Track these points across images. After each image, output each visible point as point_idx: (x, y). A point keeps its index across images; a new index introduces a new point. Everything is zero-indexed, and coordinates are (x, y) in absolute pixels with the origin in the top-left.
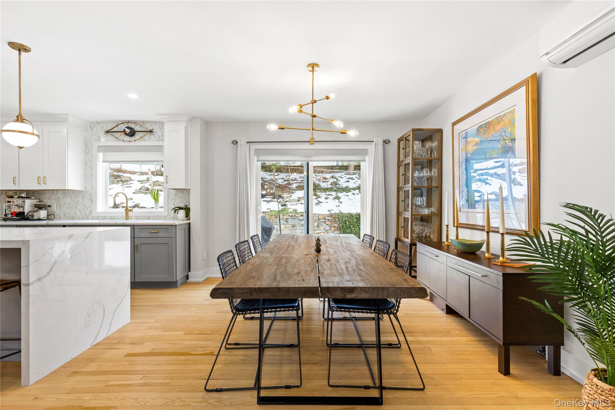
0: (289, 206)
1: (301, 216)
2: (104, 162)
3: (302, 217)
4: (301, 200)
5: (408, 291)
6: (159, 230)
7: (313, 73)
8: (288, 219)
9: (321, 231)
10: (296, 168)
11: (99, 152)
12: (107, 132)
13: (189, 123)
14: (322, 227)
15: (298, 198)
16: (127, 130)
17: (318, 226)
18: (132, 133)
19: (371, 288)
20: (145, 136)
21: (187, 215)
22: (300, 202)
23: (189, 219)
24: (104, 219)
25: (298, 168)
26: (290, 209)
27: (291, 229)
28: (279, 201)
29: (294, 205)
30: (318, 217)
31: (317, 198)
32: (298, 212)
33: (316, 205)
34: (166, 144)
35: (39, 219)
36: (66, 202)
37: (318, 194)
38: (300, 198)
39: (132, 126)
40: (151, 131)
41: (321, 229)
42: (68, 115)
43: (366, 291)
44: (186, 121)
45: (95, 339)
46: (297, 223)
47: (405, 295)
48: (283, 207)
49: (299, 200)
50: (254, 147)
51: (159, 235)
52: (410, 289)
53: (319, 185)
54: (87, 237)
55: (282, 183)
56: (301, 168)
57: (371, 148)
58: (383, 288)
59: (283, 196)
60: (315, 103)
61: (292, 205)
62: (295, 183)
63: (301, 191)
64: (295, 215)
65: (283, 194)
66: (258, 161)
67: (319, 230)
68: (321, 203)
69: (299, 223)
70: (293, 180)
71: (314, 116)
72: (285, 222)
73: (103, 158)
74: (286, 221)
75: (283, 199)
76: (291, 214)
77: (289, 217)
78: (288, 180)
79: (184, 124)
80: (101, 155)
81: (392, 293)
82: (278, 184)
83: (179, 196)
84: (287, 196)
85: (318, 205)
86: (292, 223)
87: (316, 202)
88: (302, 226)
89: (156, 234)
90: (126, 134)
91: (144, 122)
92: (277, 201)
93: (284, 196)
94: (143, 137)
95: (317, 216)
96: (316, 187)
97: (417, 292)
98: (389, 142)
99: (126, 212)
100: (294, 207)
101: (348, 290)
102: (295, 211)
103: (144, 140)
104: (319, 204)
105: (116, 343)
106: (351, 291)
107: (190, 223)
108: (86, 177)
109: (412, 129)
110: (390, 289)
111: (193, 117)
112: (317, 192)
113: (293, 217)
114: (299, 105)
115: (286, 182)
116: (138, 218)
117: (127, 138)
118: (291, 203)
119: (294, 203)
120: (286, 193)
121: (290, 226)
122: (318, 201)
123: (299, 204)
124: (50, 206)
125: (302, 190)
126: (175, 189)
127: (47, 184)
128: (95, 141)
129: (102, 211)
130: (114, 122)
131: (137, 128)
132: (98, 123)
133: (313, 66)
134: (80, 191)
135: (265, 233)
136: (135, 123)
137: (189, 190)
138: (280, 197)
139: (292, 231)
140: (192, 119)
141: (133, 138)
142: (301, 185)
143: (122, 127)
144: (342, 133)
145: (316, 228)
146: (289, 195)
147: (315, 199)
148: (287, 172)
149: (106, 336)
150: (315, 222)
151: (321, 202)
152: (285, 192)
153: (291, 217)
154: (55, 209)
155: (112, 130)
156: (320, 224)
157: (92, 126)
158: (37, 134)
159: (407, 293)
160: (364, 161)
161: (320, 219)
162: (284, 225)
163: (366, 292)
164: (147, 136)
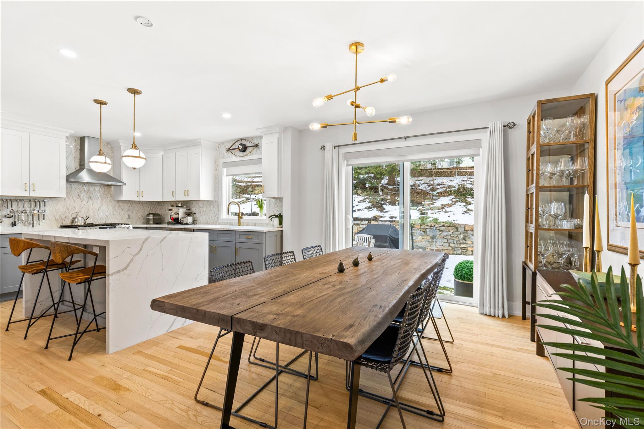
0: (429, 215)
1: (442, 226)
2: (227, 176)
3: (444, 227)
4: (446, 207)
5: (327, 344)
6: (252, 236)
7: (356, 55)
8: (426, 229)
9: (468, 246)
10: (441, 170)
11: (224, 167)
12: (228, 150)
13: (282, 134)
14: (470, 240)
15: (442, 205)
16: (240, 146)
17: (464, 239)
18: (244, 149)
19: (283, 330)
20: (253, 150)
21: (281, 223)
22: (444, 210)
23: (282, 227)
24: (226, 225)
25: (443, 170)
26: (429, 217)
27: (429, 240)
28: (418, 208)
29: (435, 213)
30: (465, 228)
31: (466, 206)
32: (439, 221)
33: (463, 213)
34: (263, 156)
35: (187, 224)
36: (204, 210)
37: (469, 200)
38: (445, 205)
39: (244, 142)
40: (257, 146)
41: (468, 243)
42: (200, 139)
43: (278, 332)
44: (279, 132)
45: (170, 327)
46: (437, 234)
47: (324, 349)
48: (422, 216)
49: (442, 208)
50: (343, 150)
51: (252, 241)
52: (330, 341)
53: (471, 190)
54: (162, 240)
55: (425, 188)
56: (447, 170)
57: (484, 136)
58: (297, 333)
59: (423, 203)
60: (358, 91)
61: (433, 213)
62: (440, 188)
63: (446, 197)
64: (434, 225)
65: (424, 201)
66: (348, 165)
67: (465, 244)
68: (471, 212)
69: (440, 235)
70: (439, 185)
71: (357, 107)
72: (422, 233)
73: (227, 173)
74: (424, 232)
75: (423, 207)
76: (430, 224)
77: (427, 228)
78: (432, 185)
79: (277, 135)
80: (225, 169)
81: (307, 343)
82: (420, 189)
83: (277, 205)
84: (429, 203)
85: (466, 214)
86: (431, 234)
87: (465, 209)
88: (444, 238)
89: (250, 240)
90: (240, 150)
91: (252, 138)
92: (416, 209)
93: (425, 203)
94: (251, 151)
95: (463, 226)
96: (467, 192)
97: (339, 348)
98: (515, 125)
99: (239, 219)
100: (435, 216)
101: (259, 326)
102: (436, 220)
103: (253, 154)
104: (467, 212)
105: (183, 334)
106: (262, 328)
107: (282, 231)
108: (215, 190)
109: (538, 101)
110: (305, 336)
111: (286, 127)
112: (468, 198)
113: (432, 227)
114: (326, 97)
115: (430, 187)
116: (248, 225)
117: (241, 154)
118: (432, 212)
119: (436, 211)
120: (429, 200)
121: (428, 237)
122: (467, 209)
123: (442, 212)
124: (195, 213)
125: (448, 196)
126: (274, 198)
127: (190, 196)
128: (221, 158)
129: (226, 218)
130: (232, 141)
131: (248, 144)
132: (223, 143)
133: (357, 45)
134: (212, 201)
135: (393, 244)
136: (245, 139)
137: (281, 199)
138: (421, 204)
139: (431, 244)
140: (285, 129)
141: (245, 153)
142: (448, 190)
143: (237, 145)
144: (390, 122)
145: (461, 241)
146: (431, 202)
147: (464, 206)
148: (431, 176)
149: (182, 326)
150: (460, 234)
151: (471, 210)
152: (427, 199)
153: (430, 228)
154: (197, 216)
155: (231, 148)
156: (467, 237)
157: (219, 146)
158: (145, 157)
159: (326, 347)
160: (478, 155)
161: (467, 231)
162: (422, 236)
163: (277, 334)
164: (255, 150)
